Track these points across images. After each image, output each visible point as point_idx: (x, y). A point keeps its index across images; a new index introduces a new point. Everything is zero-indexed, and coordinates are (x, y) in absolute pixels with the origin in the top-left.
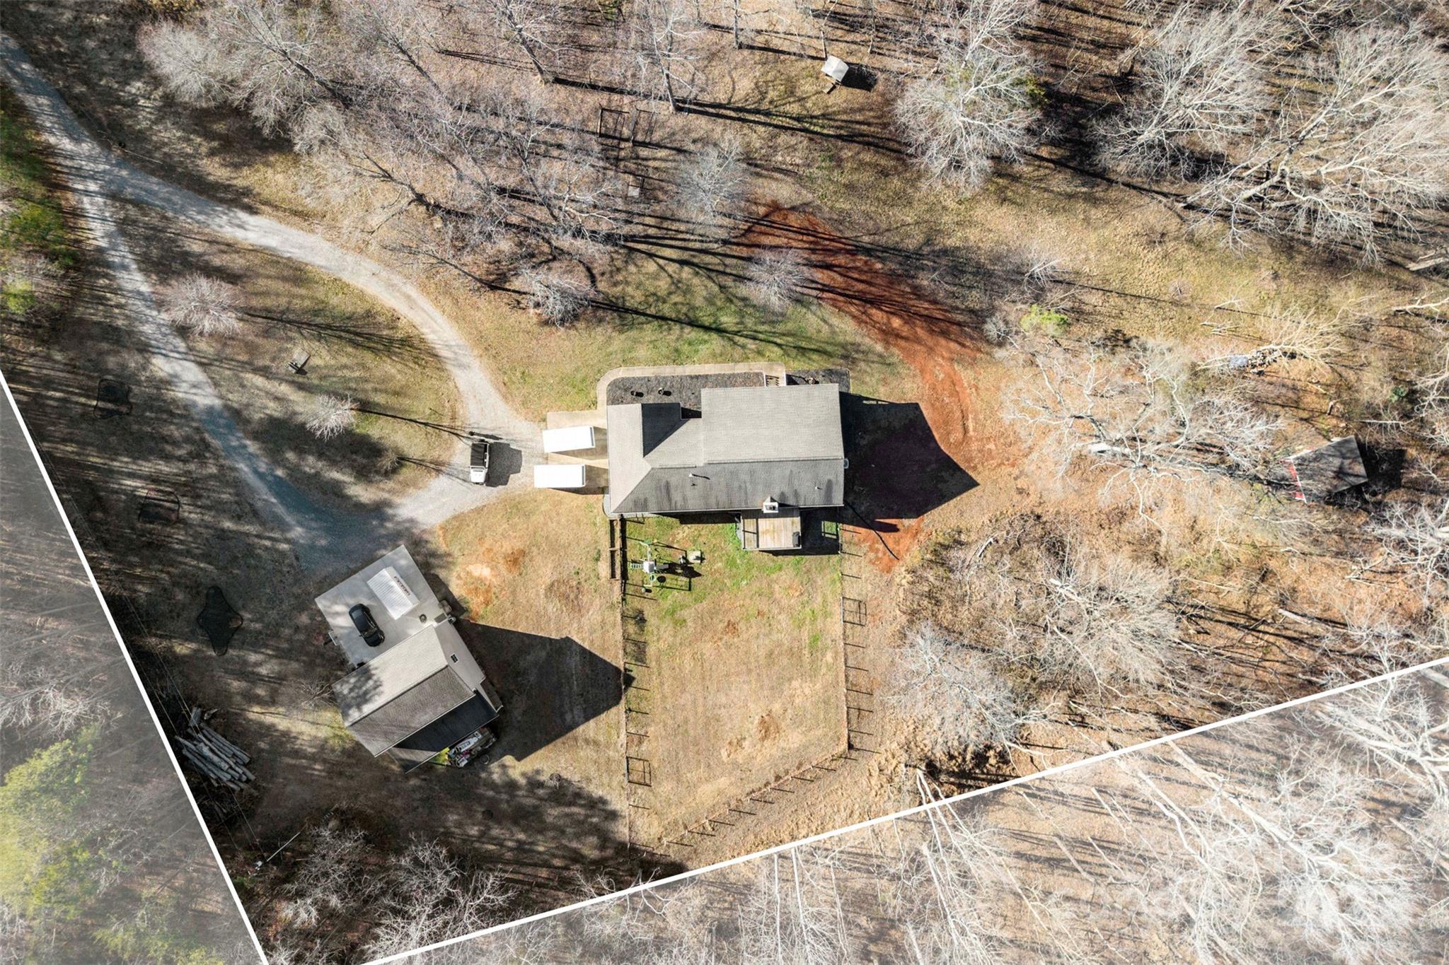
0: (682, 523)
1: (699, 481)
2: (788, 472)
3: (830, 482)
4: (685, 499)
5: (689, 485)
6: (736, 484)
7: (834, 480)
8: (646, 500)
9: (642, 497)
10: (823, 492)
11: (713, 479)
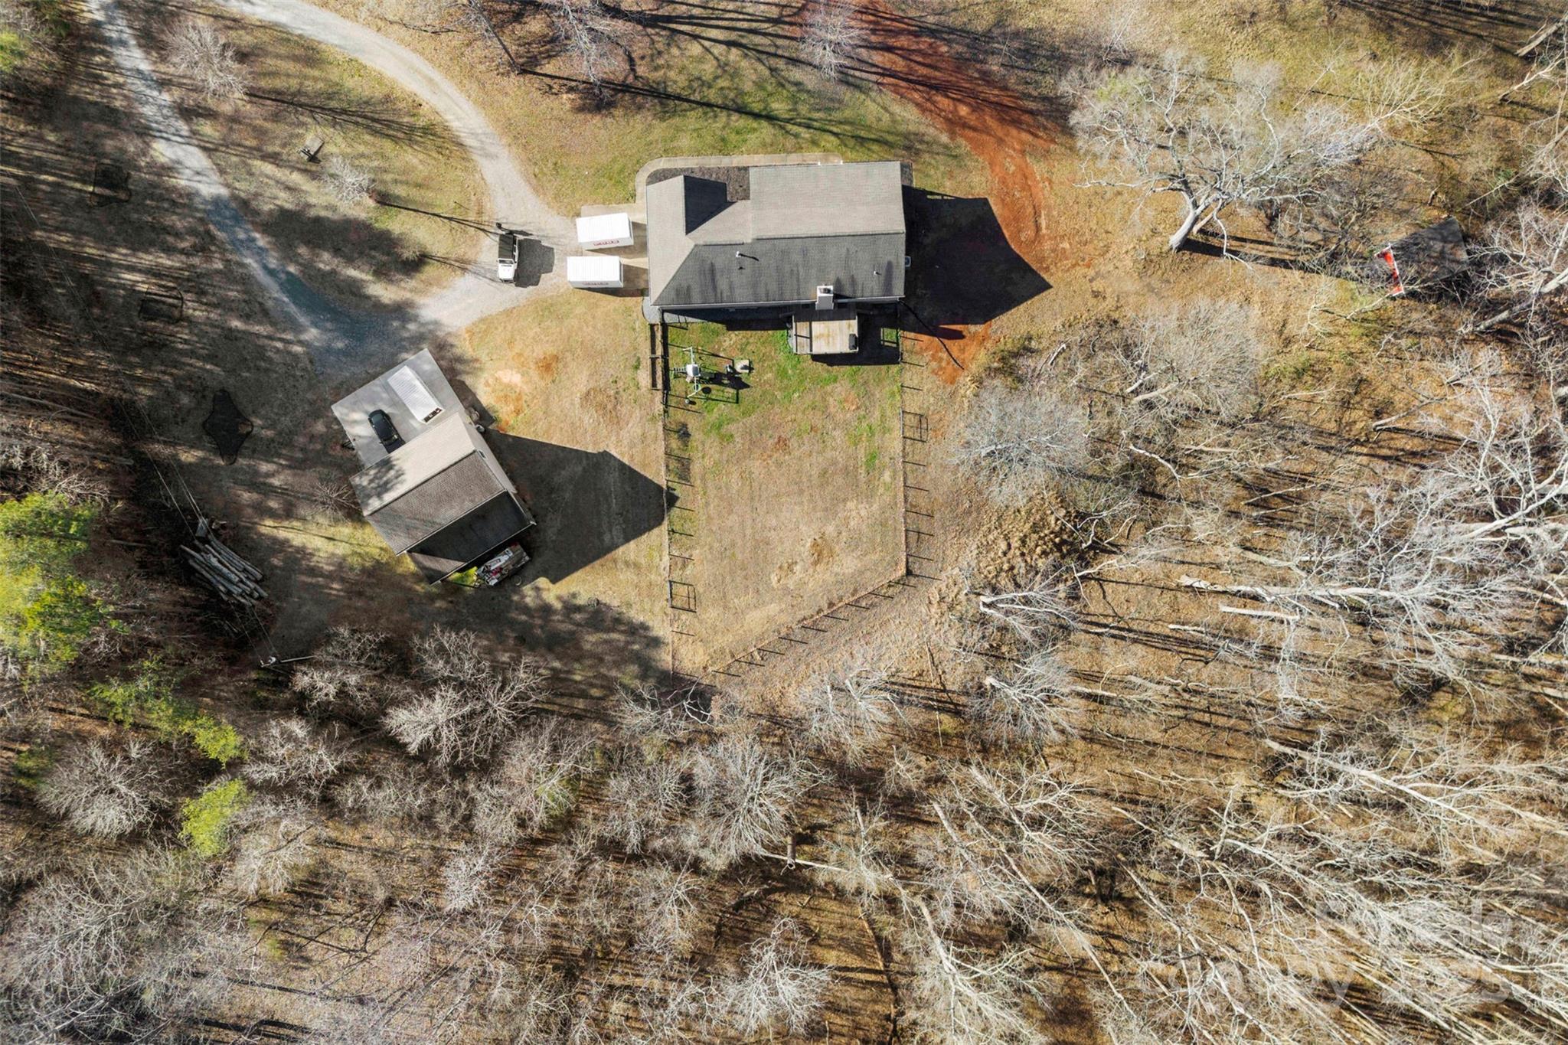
0: (729, 329)
1: (747, 262)
2: (844, 250)
3: (890, 264)
4: (731, 288)
5: (736, 268)
6: (787, 268)
7: (894, 262)
8: (689, 288)
9: (685, 284)
10: (882, 278)
11: (762, 260)
